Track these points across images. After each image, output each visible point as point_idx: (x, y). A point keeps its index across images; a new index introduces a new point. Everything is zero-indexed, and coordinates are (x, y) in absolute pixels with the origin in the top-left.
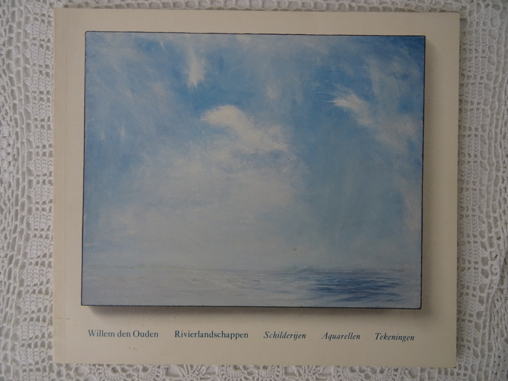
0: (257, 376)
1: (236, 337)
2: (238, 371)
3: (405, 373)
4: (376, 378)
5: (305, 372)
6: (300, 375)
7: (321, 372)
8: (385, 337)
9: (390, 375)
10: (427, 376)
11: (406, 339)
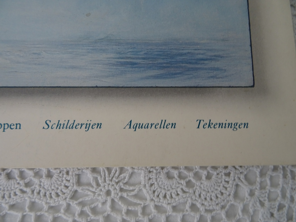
0: (38, 188)
1: (4, 129)
2: (12, 182)
3: (239, 178)
4: (202, 186)
5: (105, 181)
6: (98, 185)
7: (126, 180)
8: (209, 125)
9: (220, 181)
10: (268, 182)
11: (237, 127)
